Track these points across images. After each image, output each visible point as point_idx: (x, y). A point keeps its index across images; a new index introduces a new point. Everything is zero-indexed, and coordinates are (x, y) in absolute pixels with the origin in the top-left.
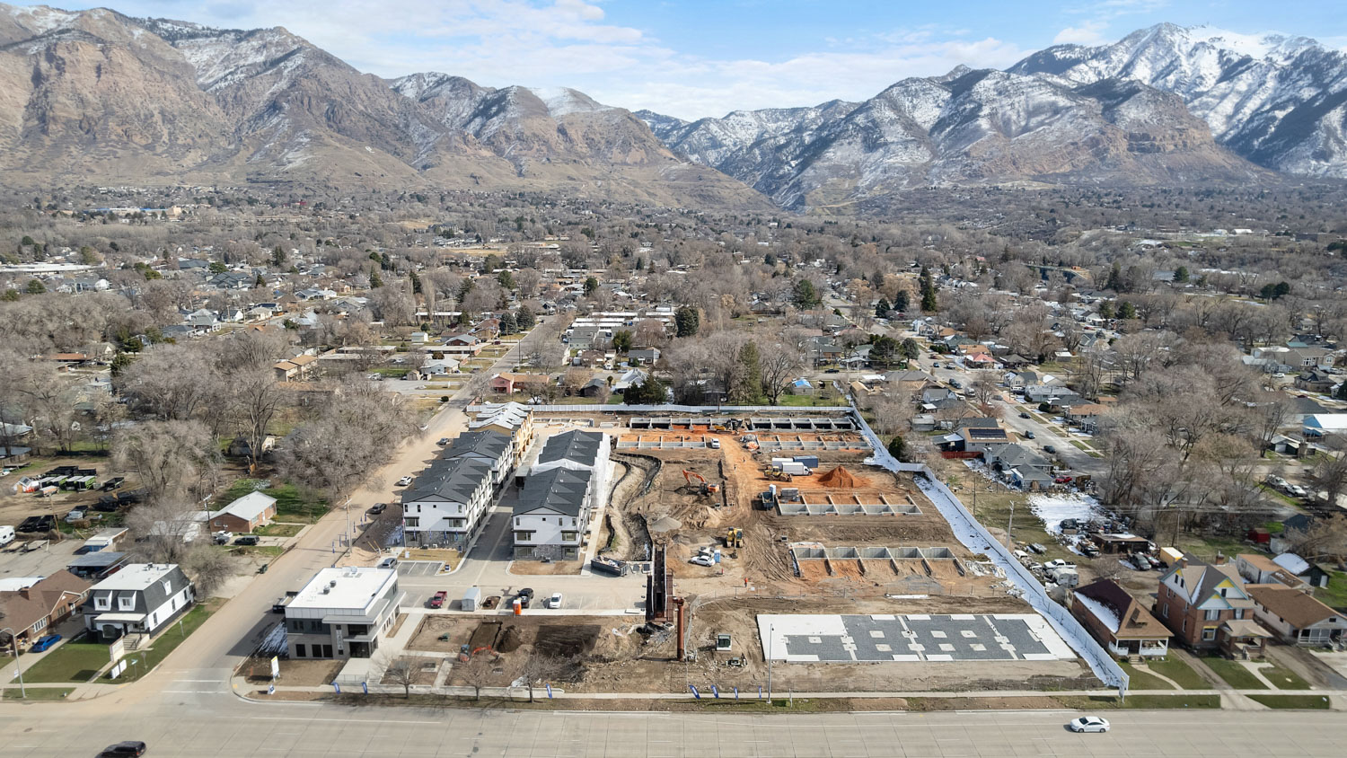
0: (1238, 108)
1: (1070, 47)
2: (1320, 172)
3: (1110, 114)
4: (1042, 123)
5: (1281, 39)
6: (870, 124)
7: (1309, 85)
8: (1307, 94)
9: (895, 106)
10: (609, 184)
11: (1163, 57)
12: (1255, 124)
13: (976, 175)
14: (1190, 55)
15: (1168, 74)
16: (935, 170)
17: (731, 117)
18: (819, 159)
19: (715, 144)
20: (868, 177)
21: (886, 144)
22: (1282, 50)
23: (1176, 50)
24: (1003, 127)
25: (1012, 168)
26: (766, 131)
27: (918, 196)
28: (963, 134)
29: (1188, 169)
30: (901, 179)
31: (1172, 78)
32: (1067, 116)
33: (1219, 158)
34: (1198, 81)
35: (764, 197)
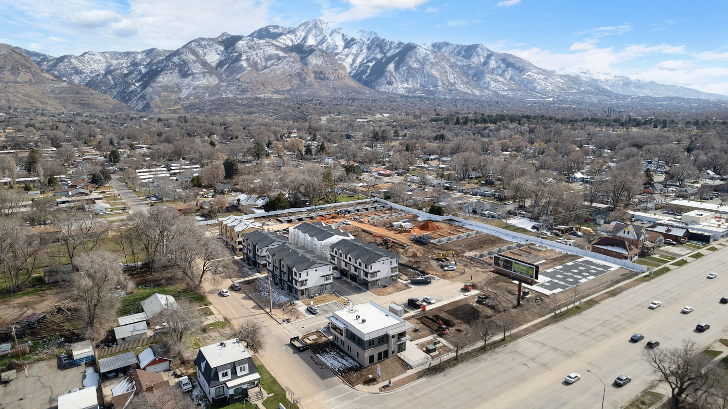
0: (354, 61)
1: (277, 27)
2: (390, 90)
3: (304, 60)
4: (273, 65)
5: (364, 32)
6: (182, 63)
7: (379, 53)
8: (379, 56)
9: (195, 53)
10: (7, 96)
11: (319, 35)
12: (362, 68)
13: (244, 91)
14: (331, 35)
15: (323, 43)
16: (222, 88)
17: (86, 55)
18: (154, 82)
19: (78, 72)
20: (185, 93)
21: (192, 74)
22: (365, 35)
23: (324, 32)
24: (254, 65)
25: (262, 87)
26: (112, 65)
27: (219, 102)
28: (234, 69)
29: (341, 88)
30: (205, 93)
31: (324, 45)
32: (285, 61)
33: (353, 83)
34: (336, 47)
35: (123, 104)
